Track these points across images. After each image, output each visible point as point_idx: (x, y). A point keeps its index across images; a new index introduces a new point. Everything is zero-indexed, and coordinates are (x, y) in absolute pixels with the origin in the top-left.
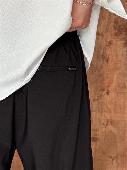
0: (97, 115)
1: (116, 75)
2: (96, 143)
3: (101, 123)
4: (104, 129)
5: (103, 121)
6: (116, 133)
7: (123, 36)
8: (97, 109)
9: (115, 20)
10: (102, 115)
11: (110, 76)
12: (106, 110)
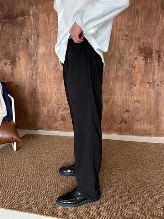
0: (129, 98)
1: (139, 75)
4: (133, 105)
5: (132, 101)
6: (140, 107)
7: (143, 54)
8: (129, 95)
9: (139, 45)
10: (132, 98)
11: (136, 76)
12: (134, 95)
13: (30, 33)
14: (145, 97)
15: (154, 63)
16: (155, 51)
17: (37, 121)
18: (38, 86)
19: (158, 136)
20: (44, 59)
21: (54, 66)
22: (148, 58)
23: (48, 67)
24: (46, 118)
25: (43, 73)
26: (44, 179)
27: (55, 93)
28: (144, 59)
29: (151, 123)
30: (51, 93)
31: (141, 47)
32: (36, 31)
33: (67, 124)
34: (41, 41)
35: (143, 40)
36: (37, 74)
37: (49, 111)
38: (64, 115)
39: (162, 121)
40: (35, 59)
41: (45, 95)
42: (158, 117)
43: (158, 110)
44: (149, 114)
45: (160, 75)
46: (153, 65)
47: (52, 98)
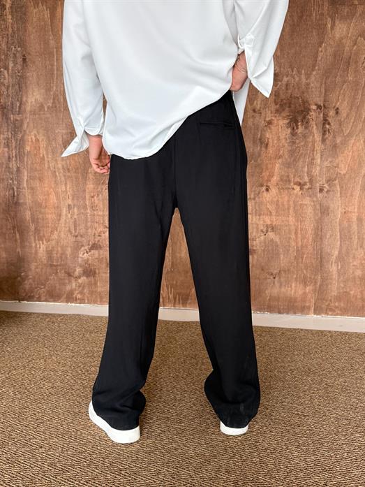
0: (254, 220)
1: (277, 165)
2: (254, 257)
3: (260, 230)
4: (262, 238)
5: (261, 227)
6: (279, 242)
7: (286, 113)
8: (254, 211)
9: (276, 91)
10: (259, 219)
11: (270, 166)
12: (266, 212)
13: (4, 53)
14: (291, 218)
15: (314, 136)
16: (314, 107)
17: (19, 278)
18: (24, 188)
19: (323, 313)
20: (41, 119)
21: (65, 136)
22: (299, 124)
23: (49, 140)
24: (44, 271)
25: (35, 155)
26: (43, 422)
27: (69, 205)
28: (289, 125)
29: (305, 282)
30: (58, 207)
31: (282, 96)
32: (19, 49)
33: (99, 284)
34: (32, 75)
35: (285, 79)
36: (20, 156)
37: (51, 250)
38: (90, 262)
39: (332, 275)
40: (17, 120)
41: (43, 210)
42: (321, 267)
43: (321, 249)
44: (300, 260)
45: (326, 164)
46: (310, 139)
47: (60, 220)
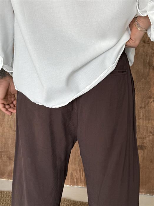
0: (145, 123)
2: (144, 152)
4: (151, 137)
5: (150, 129)
8: (144, 117)
10: (149, 123)
47: (3, 119)
